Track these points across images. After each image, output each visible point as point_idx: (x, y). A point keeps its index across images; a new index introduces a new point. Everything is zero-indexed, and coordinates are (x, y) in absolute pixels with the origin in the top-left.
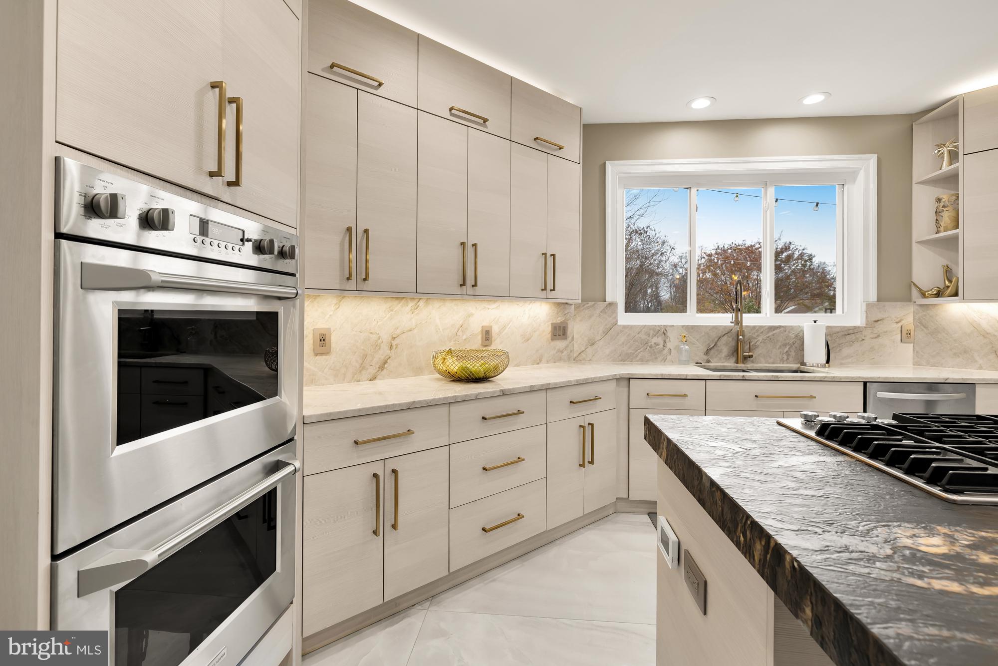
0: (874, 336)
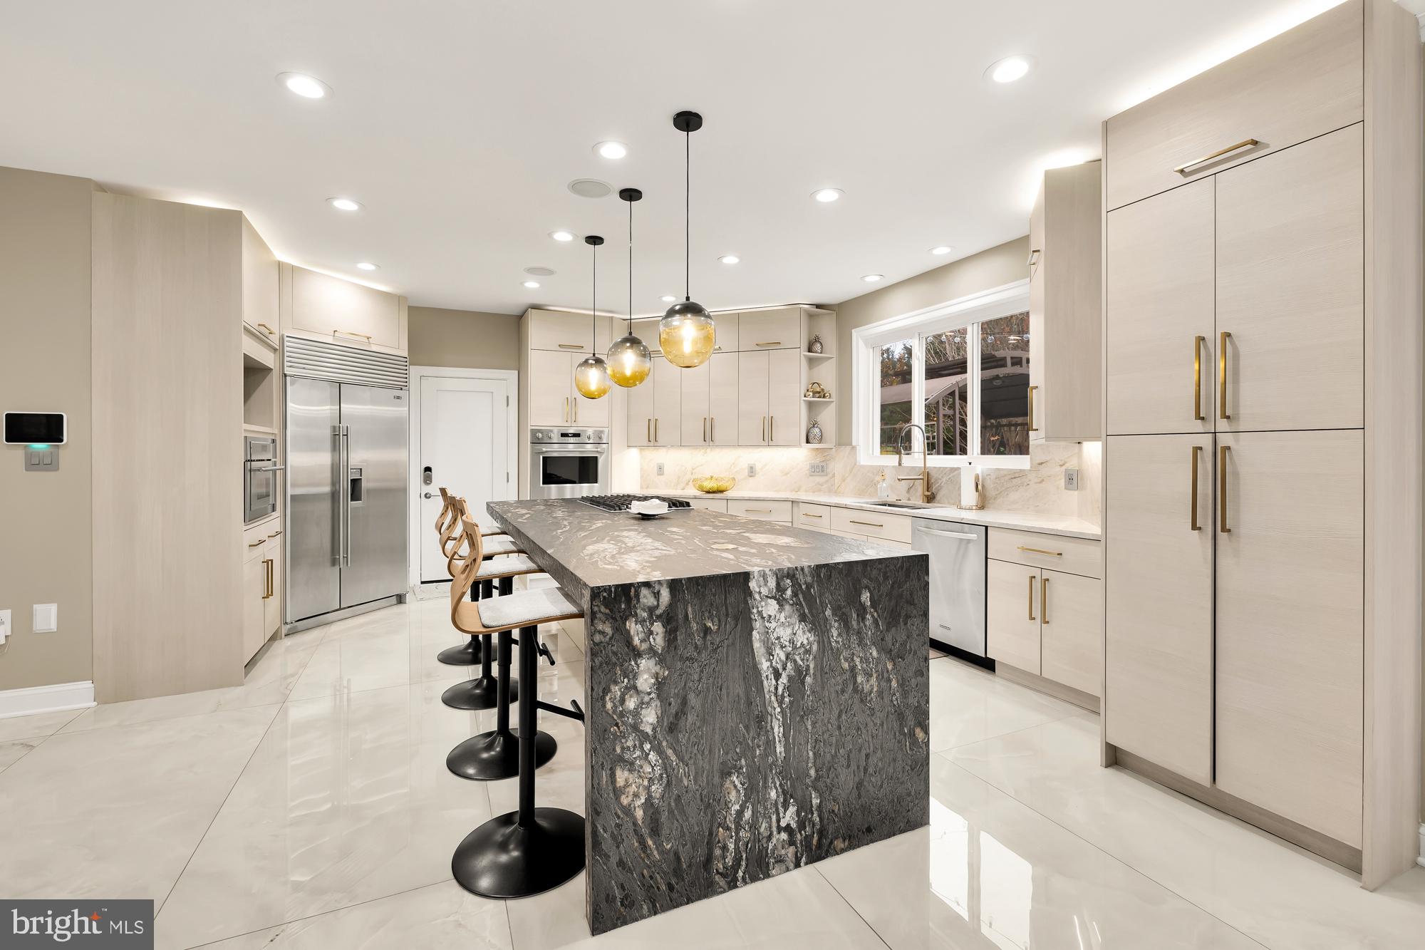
0: (1039, 481)
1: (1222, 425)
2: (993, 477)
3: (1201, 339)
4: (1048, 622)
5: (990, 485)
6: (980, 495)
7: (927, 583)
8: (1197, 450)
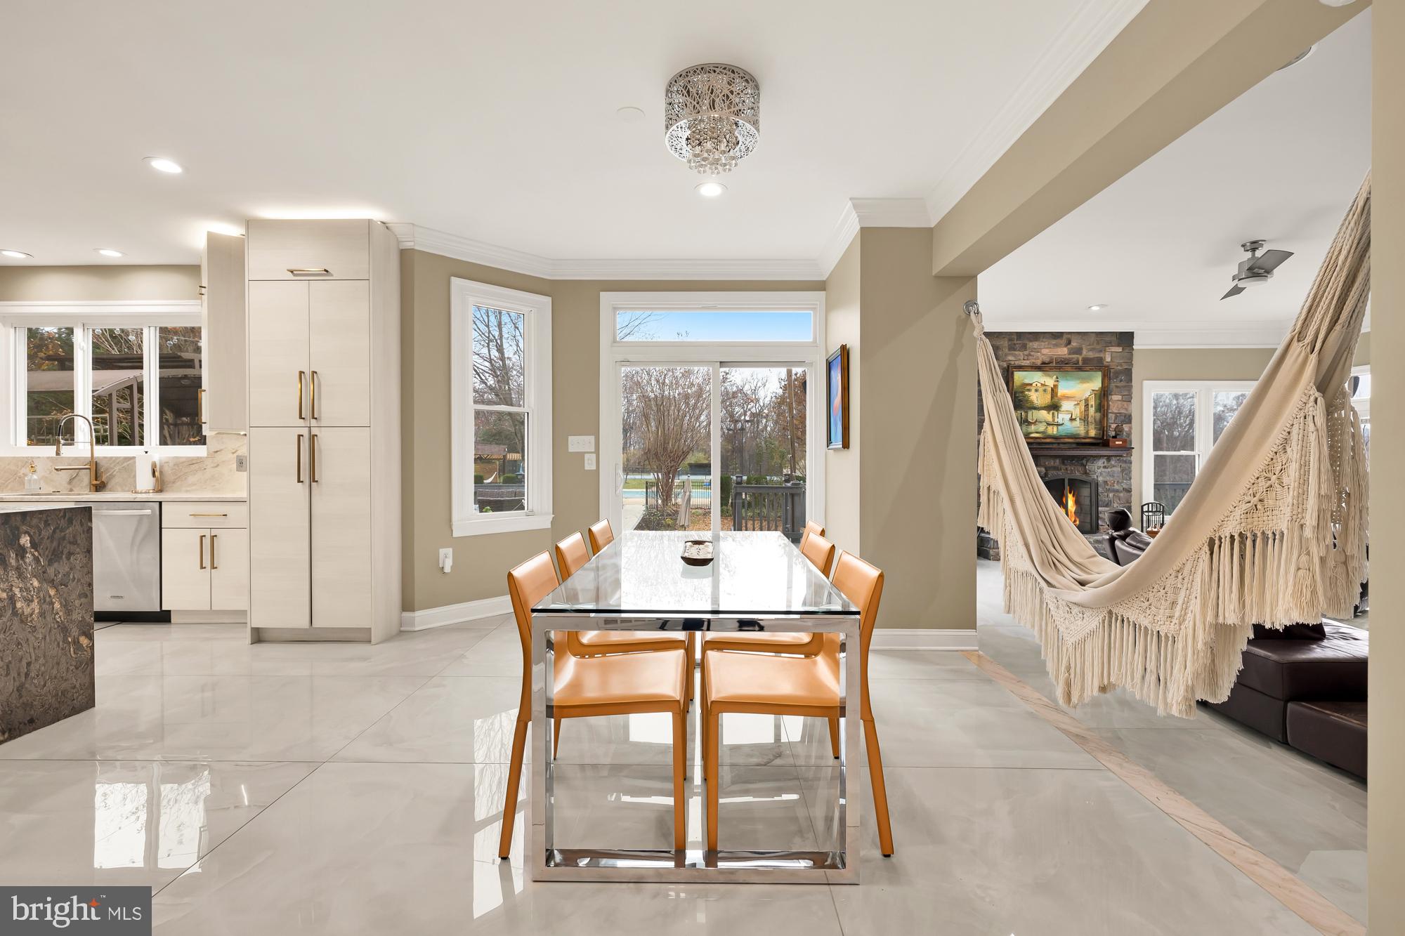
0: (216, 465)
1: (313, 422)
2: (171, 464)
3: (301, 373)
4: (216, 568)
5: (167, 470)
6: (157, 480)
7: (91, 528)
8: (299, 436)
